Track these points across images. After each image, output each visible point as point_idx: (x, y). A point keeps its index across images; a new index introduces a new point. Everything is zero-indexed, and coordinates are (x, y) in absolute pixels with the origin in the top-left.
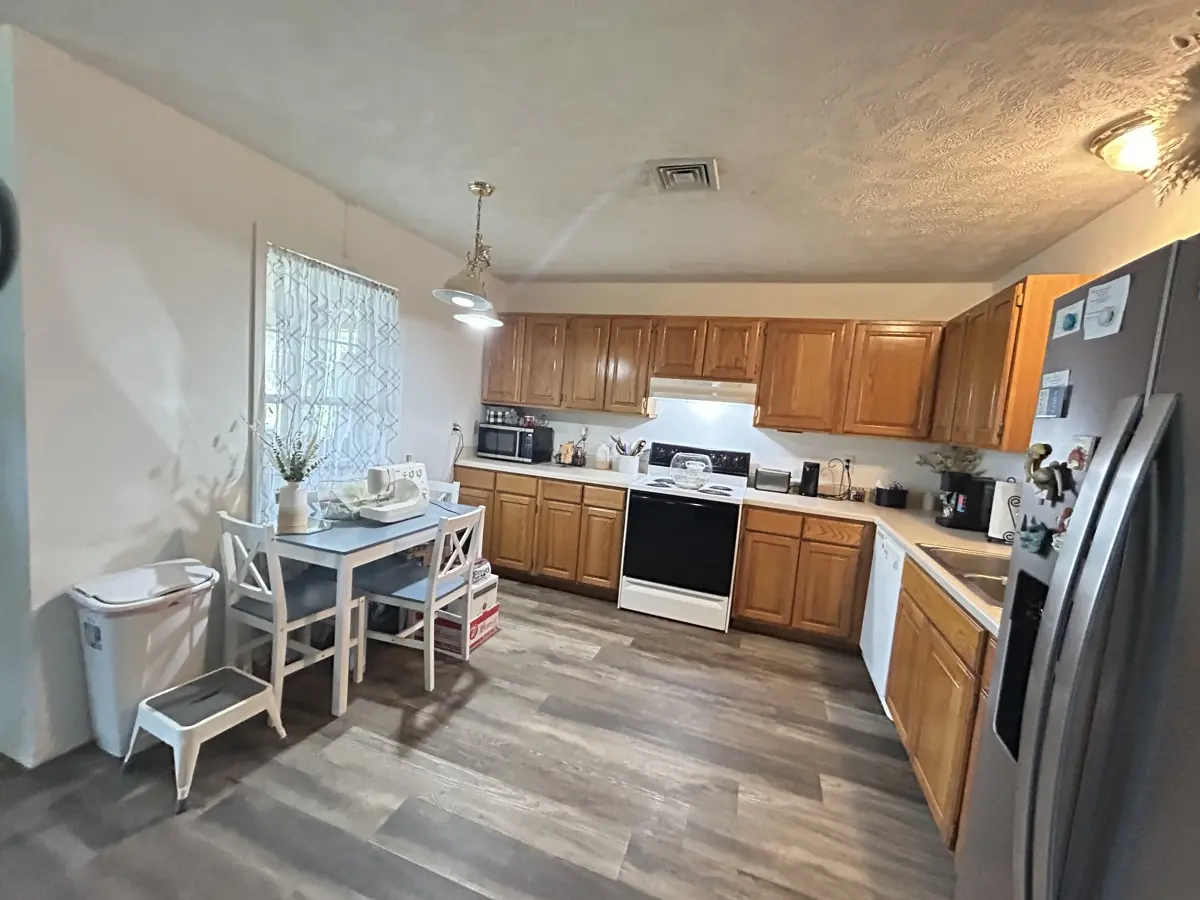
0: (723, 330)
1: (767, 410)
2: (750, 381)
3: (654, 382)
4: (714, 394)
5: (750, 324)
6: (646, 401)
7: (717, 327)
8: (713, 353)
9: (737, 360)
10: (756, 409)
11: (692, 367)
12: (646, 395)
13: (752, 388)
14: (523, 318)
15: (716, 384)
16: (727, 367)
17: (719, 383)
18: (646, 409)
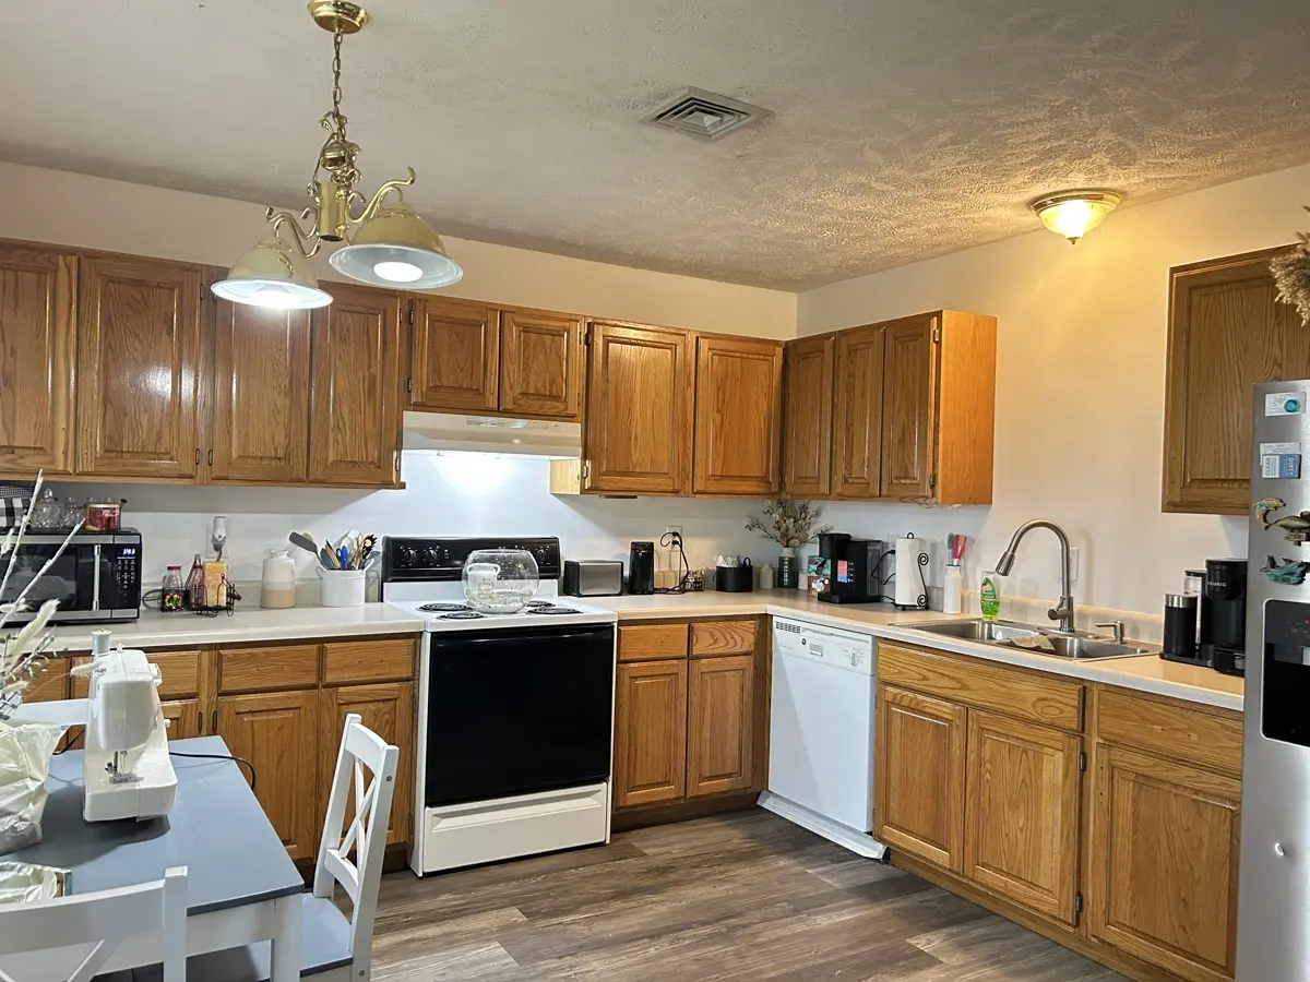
0: (526, 330)
1: (600, 466)
2: (570, 418)
3: (412, 419)
4: (516, 441)
5: (567, 324)
6: (399, 457)
7: (517, 324)
8: (512, 370)
9: (553, 382)
10: (583, 464)
11: (480, 392)
12: (399, 448)
13: (574, 430)
14: (73, 261)
15: (520, 424)
16: (539, 396)
17: (526, 421)
18: (398, 471)
